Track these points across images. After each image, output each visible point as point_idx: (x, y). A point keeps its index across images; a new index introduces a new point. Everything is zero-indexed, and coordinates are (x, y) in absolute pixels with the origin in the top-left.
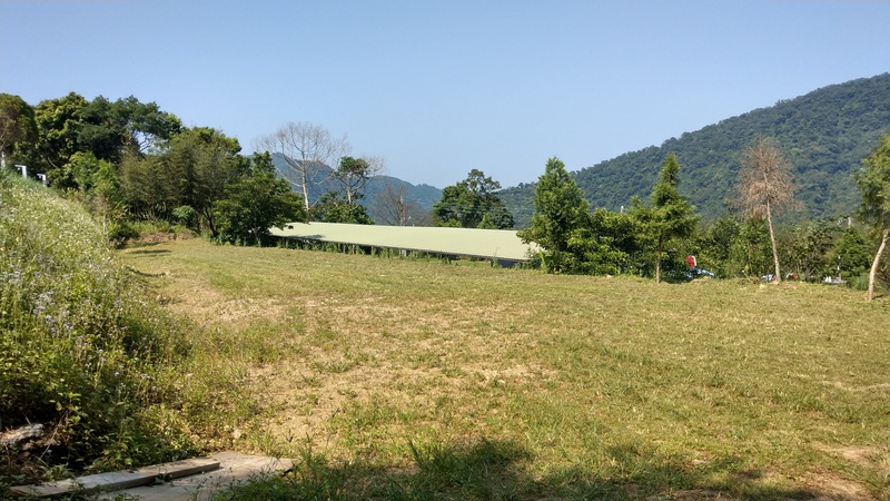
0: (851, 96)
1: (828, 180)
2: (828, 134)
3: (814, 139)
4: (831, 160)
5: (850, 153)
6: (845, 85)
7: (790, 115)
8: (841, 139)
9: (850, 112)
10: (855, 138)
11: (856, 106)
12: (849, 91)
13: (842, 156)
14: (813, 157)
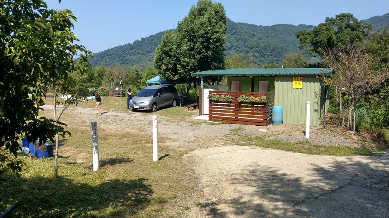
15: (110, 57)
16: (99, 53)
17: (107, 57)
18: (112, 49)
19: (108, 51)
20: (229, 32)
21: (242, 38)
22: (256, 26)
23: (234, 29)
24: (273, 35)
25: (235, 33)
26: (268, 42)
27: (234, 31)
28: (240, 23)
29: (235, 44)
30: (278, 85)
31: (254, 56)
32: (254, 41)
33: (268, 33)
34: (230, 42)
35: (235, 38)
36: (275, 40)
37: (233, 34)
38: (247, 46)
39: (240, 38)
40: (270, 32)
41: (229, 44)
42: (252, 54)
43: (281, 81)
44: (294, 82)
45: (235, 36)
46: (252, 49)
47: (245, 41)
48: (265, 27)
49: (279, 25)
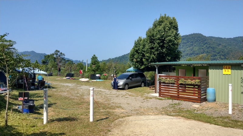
0: (184, 39)
9: (184, 43)
15: (126, 59)
16: (119, 57)
17: (123, 59)
18: (127, 54)
19: (125, 55)
20: (202, 42)
21: (211, 46)
22: (222, 38)
23: (205, 40)
24: (234, 44)
25: (206, 43)
26: (230, 48)
27: (206, 42)
28: (209, 37)
29: (206, 50)
30: (211, 72)
31: (220, 58)
32: (220, 48)
33: (231, 43)
34: (203, 49)
35: (206, 46)
36: (236, 47)
37: (205, 44)
38: (214, 52)
39: (210, 47)
40: (232, 42)
41: (202, 50)
42: (219, 57)
43: (213, 69)
44: (224, 70)
45: (206, 45)
46: (219, 53)
47: (213, 48)
48: (228, 39)
49: (238, 37)
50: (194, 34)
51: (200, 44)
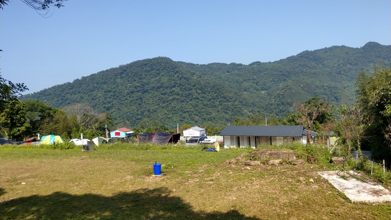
0: (146, 65)
1: (142, 96)
2: (140, 79)
3: (135, 80)
4: (142, 89)
5: (148, 86)
6: (143, 61)
7: (125, 71)
8: (144, 80)
9: (146, 71)
10: (149, 80)
11: (148, 69)
12: (145, 63)
13: (145, 87)
14: (136, 87)
16: (35, 93)
17: (44, 98)
19: (45, 91)
20: (171, 71)
22: (194, 65)
23: (176, 68)
25: (177, 72)
28: (179, 62)
29: (179, 82)
32: (195, 80)
33: (205, 71)
35: (178, 76)
36: (212, 77)
38: (189, 84)
39: (182, 77)
46: (194, 86)
47: (187, 79)
48: (201, 65)
50: (159, 58)
51: (169, 73)
